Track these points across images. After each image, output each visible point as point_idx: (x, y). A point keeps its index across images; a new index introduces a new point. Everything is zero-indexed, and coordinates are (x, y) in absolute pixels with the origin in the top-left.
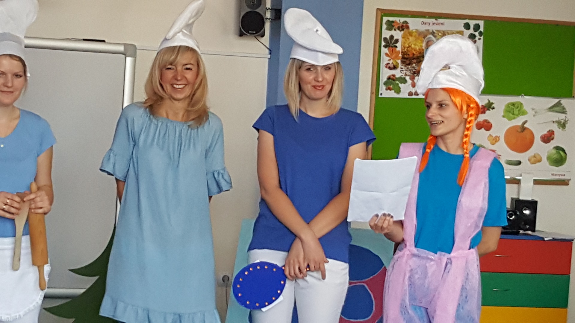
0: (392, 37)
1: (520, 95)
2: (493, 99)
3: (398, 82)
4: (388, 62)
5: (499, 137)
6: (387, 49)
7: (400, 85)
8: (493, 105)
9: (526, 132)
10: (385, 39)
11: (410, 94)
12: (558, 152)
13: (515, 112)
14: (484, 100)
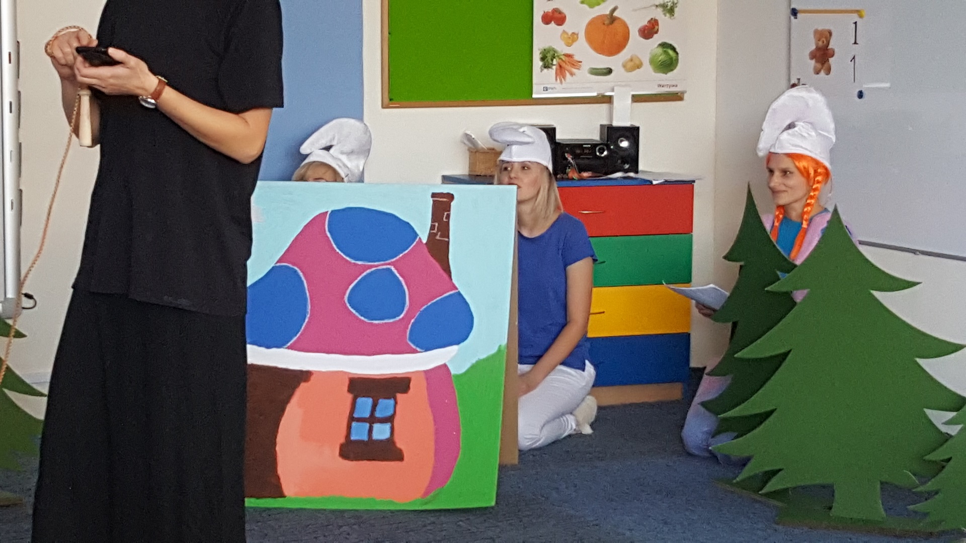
5: (577, 35)
9: (616, 24)
12: (666, 52)
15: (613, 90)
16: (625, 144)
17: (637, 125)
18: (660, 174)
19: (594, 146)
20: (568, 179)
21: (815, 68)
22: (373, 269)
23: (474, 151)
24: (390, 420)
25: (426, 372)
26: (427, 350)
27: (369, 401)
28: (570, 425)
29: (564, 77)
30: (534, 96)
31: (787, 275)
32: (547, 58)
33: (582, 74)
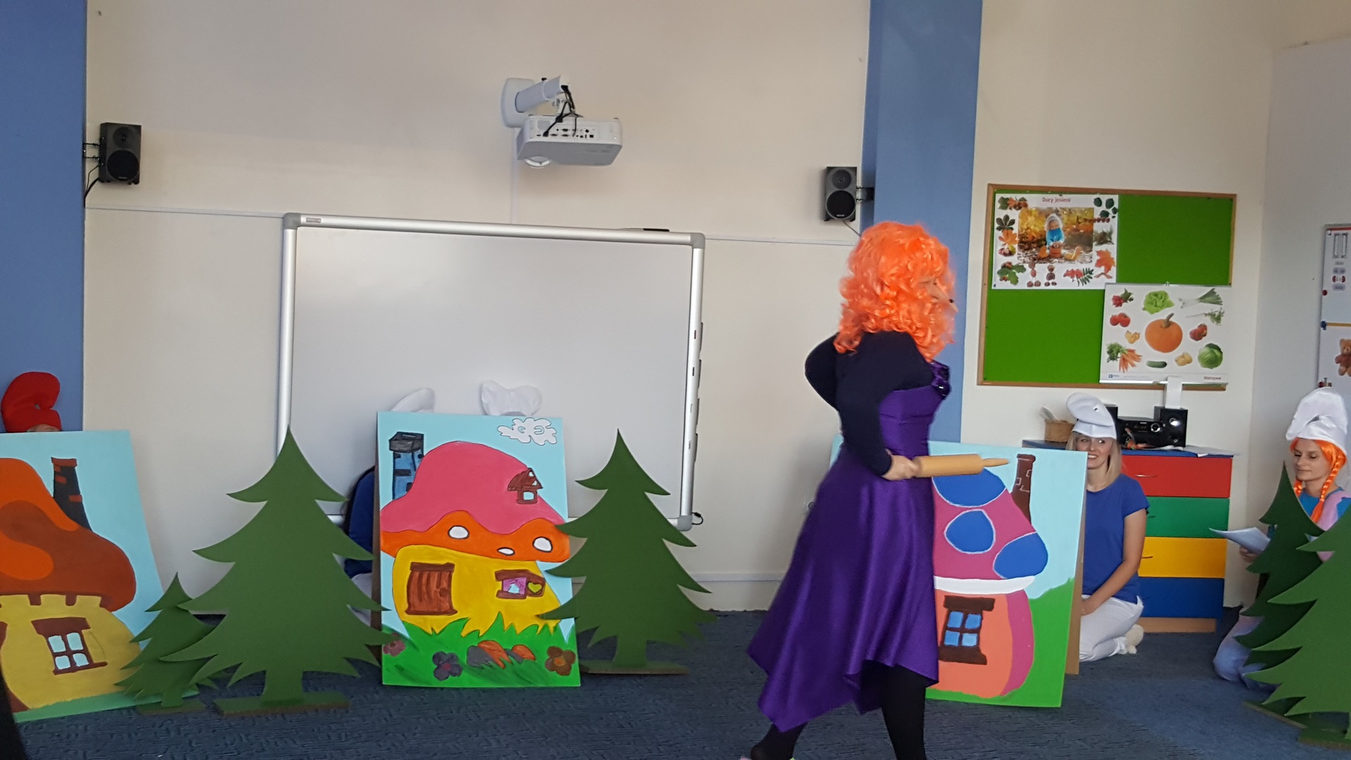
0: (1007, 217)
1: (1165, 283)
2: (1130, 288)
3: (1014, 271)
4: (1003, 247)
5: (1139, 334)
6: (1001, 232)
7: (1017, 274)
8: (1131, 297)
9: (1171, 327)
10: (999, 220)
11: (1030, 284)
12: (1212, 351)
13: (1158, 304)
14: (1120, 290)
15: (1167, 380)
16: (1175, 423)
17: (1185, 408)
18: (1202, 449)
19: (1150, 423)
20: (1127, 449)
21: (1340, 370)
22: (968, 511)
23: (1050, 422)
24: (976, 631)
25: (1008, 596)
26: (1009, 578)
27: (960, 616)
28: (1119, 646)
29: (1127, 369)
30: (1101, 381)
31: (1316, 538)
32: (1114, 352)
33: (1142, 366)
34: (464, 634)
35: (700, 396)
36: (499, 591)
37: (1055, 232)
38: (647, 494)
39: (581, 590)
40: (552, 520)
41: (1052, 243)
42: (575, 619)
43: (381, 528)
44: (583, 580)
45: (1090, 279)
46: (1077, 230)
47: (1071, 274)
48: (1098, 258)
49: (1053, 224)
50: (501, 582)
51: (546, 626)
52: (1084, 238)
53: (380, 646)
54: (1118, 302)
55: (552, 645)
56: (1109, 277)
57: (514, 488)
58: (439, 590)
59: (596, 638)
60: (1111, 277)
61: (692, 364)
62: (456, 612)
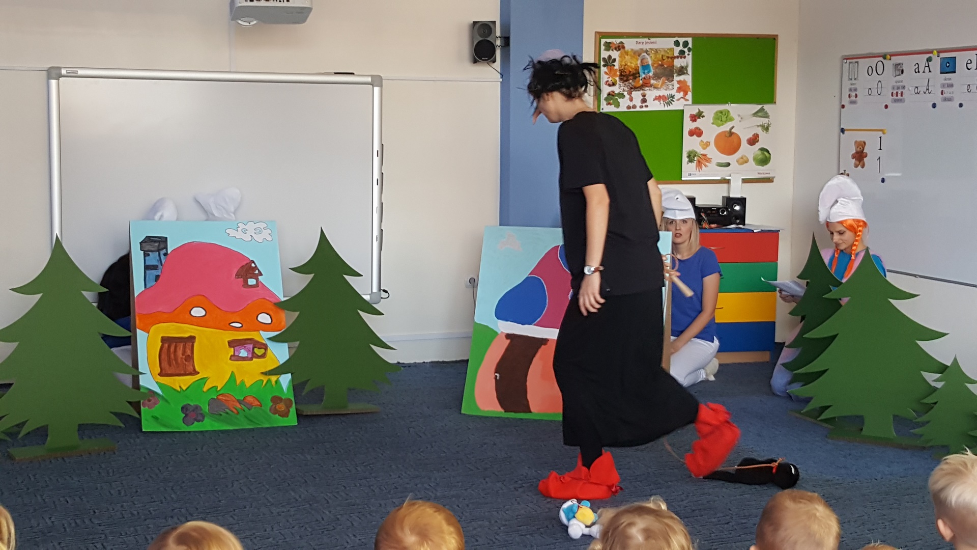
0: (610, 57)
1: (727, 103)
2: (702, 108)
3: (617, 97)
4: (607, 80)
5: (709, 143)
6: (606, 68)
7: (619, 100)
8: (703, 114)
9: (733, 136)
10: (604, 59)
11: (629, 107)
12: (764, 154)
13: (723, 119)
14: (694, 110)
15: (730, 176)
16: (737, 208)
17: (744, 196)
18: (758, 227)
19: (718, 209)
20: (702, 228)
21: (855, 164)
28: (702, 376)
29: (701, 169)
30: (683, 179)
31: (837, 288)
32: (691, 156)
33: (712, 166)
34: (205, 389)
35: (383, 201)
36: (231, 356)
37: (646, 67)
38: (345, 276)
39: (295, 353)
40: (271, 299)
41: (644, 76)
42: (292, 374)
43: (136, 310)
44: (297, 344)
45: (672, 102)
46: (662, 65)
47: (658, 98)
48: (679, 86)
49: (644, 61)
50: (233, 349)
51: (269, 381)
52: (667, 71)
53: (140, 402)
54: (693, 119)
55: (274, 395)
56: (687, 100)
57: (240, 276)
58: (184, 357)
59: (308, 388)
60: (688, 100)
61: (376, 176)
62: (199, 373)
